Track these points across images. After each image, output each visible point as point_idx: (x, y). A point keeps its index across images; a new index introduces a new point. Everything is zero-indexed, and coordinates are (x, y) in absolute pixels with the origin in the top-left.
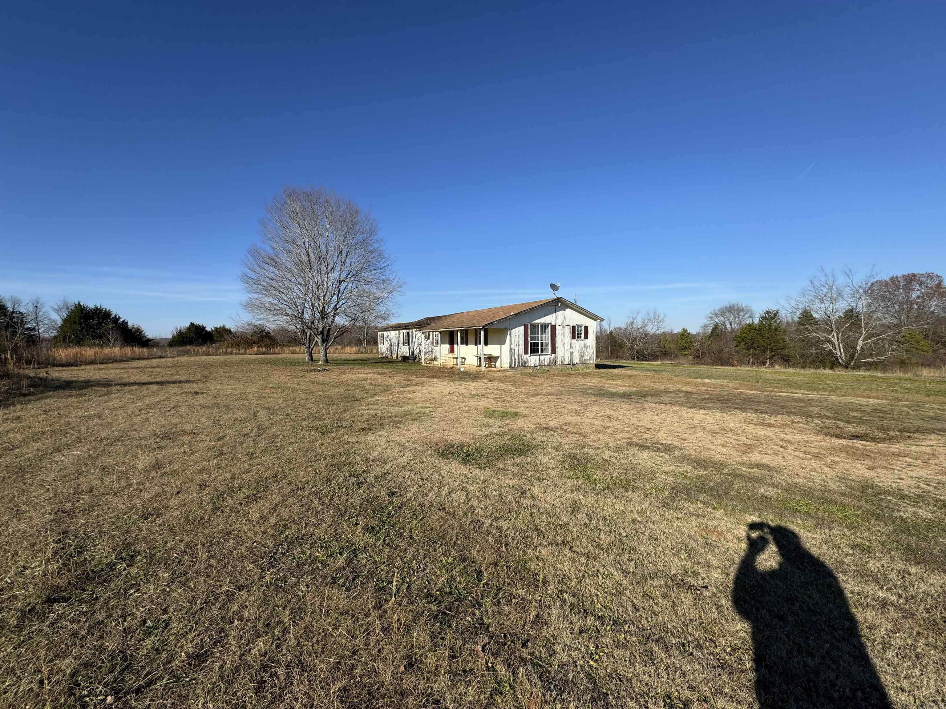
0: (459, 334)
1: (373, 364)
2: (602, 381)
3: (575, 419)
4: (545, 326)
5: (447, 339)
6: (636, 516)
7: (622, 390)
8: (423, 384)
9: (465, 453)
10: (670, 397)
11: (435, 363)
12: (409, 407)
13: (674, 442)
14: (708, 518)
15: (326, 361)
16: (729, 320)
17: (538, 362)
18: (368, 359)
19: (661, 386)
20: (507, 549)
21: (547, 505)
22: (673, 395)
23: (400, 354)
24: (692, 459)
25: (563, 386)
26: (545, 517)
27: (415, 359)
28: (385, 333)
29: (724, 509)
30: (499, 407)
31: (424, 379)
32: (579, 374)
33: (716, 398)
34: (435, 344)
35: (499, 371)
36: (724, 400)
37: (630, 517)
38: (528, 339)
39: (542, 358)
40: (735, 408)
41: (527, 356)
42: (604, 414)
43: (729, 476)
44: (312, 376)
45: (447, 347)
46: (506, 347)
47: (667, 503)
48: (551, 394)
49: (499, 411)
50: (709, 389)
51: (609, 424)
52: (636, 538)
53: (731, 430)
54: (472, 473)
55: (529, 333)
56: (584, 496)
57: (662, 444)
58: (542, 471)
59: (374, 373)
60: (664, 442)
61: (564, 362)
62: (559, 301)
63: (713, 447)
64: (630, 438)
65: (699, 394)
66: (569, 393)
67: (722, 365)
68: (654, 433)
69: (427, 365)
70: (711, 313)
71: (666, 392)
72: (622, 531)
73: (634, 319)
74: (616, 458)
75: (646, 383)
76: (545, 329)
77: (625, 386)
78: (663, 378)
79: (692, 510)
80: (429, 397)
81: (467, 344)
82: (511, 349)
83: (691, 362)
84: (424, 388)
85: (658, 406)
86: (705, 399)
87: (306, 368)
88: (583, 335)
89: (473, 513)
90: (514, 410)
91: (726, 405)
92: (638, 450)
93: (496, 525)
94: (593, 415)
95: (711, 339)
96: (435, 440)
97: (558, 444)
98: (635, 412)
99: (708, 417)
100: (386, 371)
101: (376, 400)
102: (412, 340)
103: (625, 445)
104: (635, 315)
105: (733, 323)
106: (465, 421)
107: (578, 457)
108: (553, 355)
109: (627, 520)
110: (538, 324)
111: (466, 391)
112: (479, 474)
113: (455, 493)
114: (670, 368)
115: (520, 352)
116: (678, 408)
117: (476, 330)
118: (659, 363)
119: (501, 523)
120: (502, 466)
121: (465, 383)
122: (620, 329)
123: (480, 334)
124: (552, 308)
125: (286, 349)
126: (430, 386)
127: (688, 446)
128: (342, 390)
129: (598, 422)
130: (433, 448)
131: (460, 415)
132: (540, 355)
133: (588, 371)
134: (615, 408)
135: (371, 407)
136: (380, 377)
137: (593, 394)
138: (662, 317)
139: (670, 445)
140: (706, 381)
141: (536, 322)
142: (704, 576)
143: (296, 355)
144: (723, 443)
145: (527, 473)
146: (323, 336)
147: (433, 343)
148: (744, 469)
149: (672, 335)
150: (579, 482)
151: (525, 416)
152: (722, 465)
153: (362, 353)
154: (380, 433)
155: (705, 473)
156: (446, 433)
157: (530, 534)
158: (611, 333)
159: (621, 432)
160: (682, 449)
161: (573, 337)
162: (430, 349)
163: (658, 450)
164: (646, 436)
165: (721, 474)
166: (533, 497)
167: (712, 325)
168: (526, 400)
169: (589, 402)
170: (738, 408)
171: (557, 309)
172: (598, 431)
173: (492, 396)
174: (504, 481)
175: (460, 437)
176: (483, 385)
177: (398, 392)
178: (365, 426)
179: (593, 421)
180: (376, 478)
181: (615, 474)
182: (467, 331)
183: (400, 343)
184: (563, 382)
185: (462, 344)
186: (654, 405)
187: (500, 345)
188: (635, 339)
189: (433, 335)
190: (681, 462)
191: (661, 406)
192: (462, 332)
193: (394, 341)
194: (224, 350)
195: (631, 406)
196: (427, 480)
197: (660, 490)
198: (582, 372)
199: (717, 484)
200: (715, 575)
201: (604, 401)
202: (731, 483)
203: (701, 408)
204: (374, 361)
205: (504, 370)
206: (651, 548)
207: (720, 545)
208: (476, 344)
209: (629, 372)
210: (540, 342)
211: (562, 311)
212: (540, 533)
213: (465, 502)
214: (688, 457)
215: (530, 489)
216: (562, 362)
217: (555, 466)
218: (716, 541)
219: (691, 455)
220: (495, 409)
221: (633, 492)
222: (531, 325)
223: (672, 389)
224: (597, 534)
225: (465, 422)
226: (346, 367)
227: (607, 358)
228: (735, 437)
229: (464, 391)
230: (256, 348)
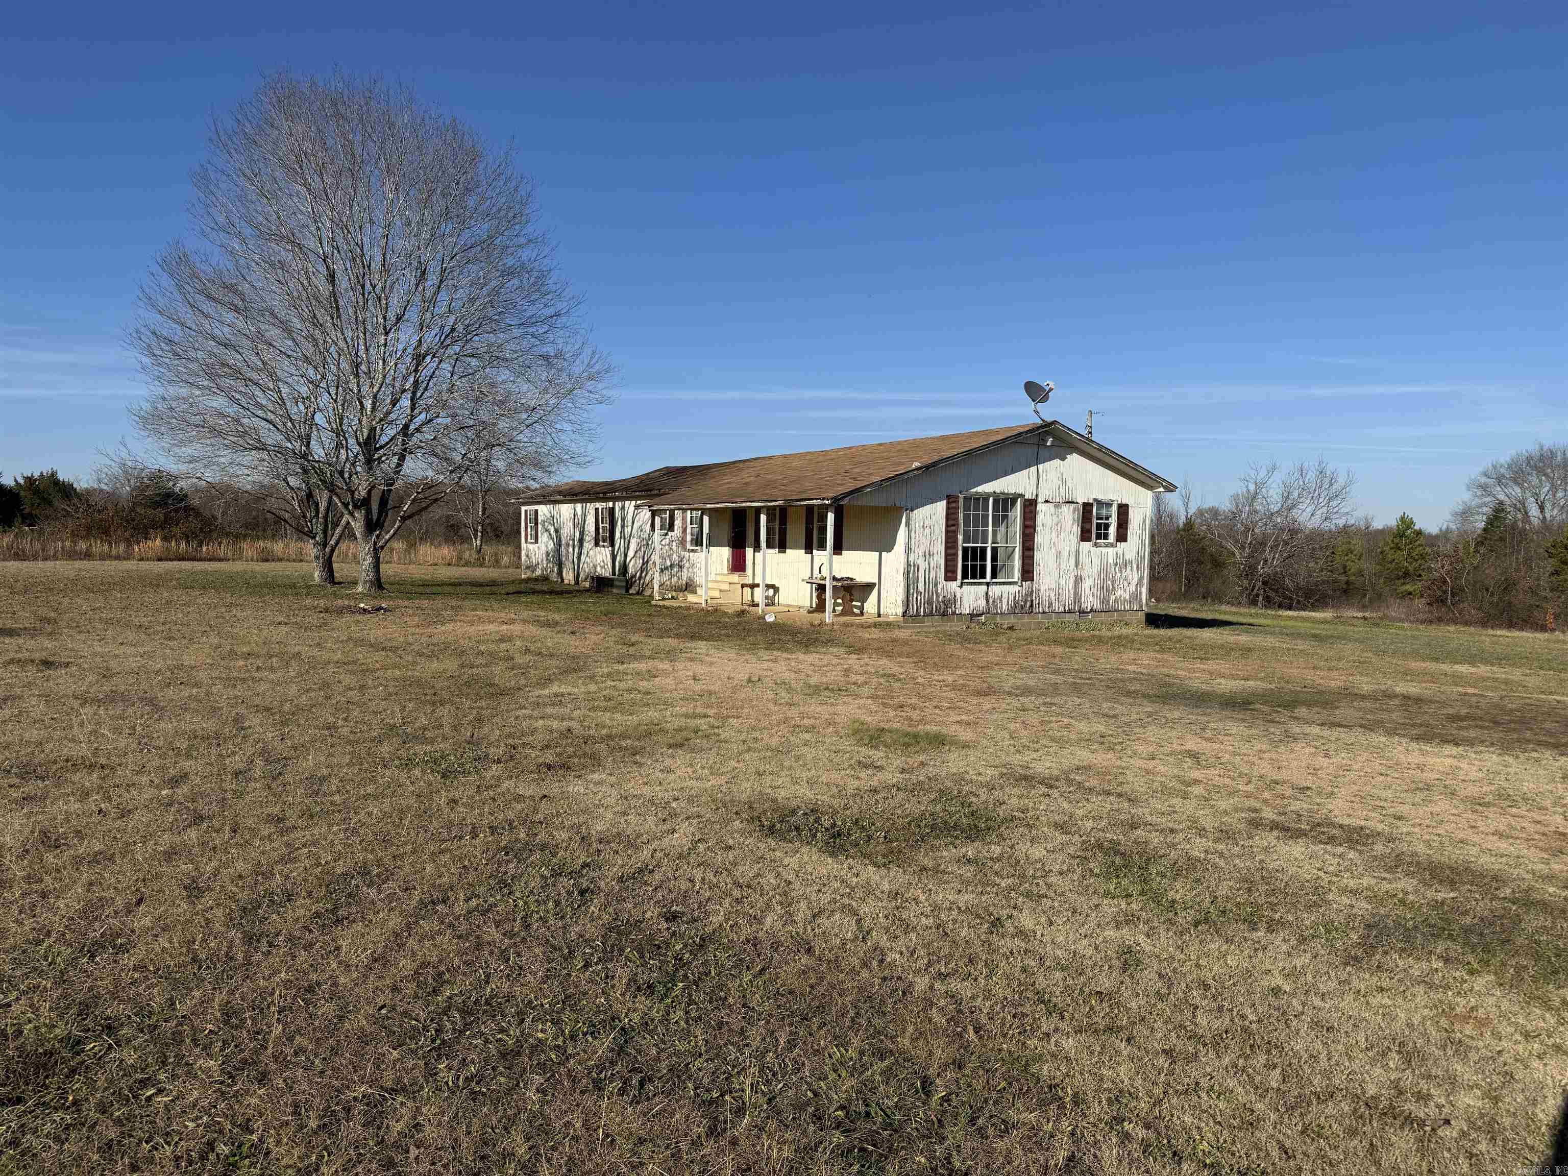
0: (763, 518)
1: (512, 597)
2: (1167, 661)
3: (1102, 759)
4: (1005, 502)
5: (725, 531)
6: (1279, 981)
7: (1226, 686)
8: (671, 655)
9: (827, 829)
10: (1360, 709)
11: (691, 598)
12: (652, 714)
13: (1369, 823)
14: (1455, 991)
15: (378, 583)
16: (1536, 496)
17: (982, 603)
18: (493, 583)
19: (1336, 681)
20: (981, 1038)
21: (1059, 952)
22: (1368, 704)
23: (585, 569)
24: (1418, 863)
25: (1057, 672)
26: (1058, 975)
27: (629, 584)
28: (544, 510)
29: (1496, 974)
30: (892, 720)
31: (672, 642)
32: (1100, 640)
33: (1488, 717)
34: (689, 547)
35: (875, 625)
36: (1511, 721)
37: (1266, 982)
38: (956, 540)
39: (995, 590)
40: (1540, 743)
41: (953, 586)
42: (1179, 748)
43: (1514, 903)
44: (346, 625)
45: (723, 554)
46: (895, 560)
47: (1356, 958)
48: (1027, 691)
49: (897, 731)
50: (1471, 691)
51: (1196, 774)
52: (1282, 1026)
53: (1525, 799)
54: (857, 875)
55: (961, 521)
56: (1148, 936)
57: (1341, 826)
58: (1034, 877)
59: (525, 621)
60: (1346, 821)
61: (1055, 606)
62: (1048, 433)
63: (1476, 838)
64: (1256, 811)
65: (1443, 704)
66: (1076, 689)
67: (1511, 625)
68: (1318, 801)
69: (667, 603)
70: (1485, 474)
71: (1350, 695)
72: (1248, 1011)
73: (1259, 485)
74: (1221, 855)
75: (1293, 672)
76: (1005, 510)
77: (1233, 677)
78: (1339, 659)
79: (1417, 973)
80: (697, 688)
81: (782, 547)
82: (908, 565)
83: (1421, 616)
84: (679, 666)
85: (1326, 733)
86: (1456, 718)
87: (322, 603)
88: (1112, 531)
89: (882, 961)
90: (932, 728)
91: (1515, 736)
92: (1278, 838)
93: (943, 989)
94: (1151, 749)
95: (1482, 550)
96: (744, 797)
97: (1066, 818)
98: (1265, 747)
99: (1464, 765)
100: (557, 617)
101: (556, 695)
102: (622, 531)
103: (1242, 826)
104: (1262, 474)
105: (1548, 506)
106: (809, 754)
107: (1122, 849)
108: (1026, 584)
109: (1259, 989)
110: (985, 497)
111: (793, 676)
112: (877, 878)
113: (828, 918)
114: (1361, 630)
115: (933, 574)
116: (1383, 739)
117: (810, 509)
118: (1328, 614)
119: (954, 985)
120: (928, 863)
121: (785, 655)
122: (1214, 512)
123: (824, 519)
124: (1030, 451)
125: (244, 545)
126: (691, 660)
127: (1408, 834)
128: (451, 665)
129: (1165, 769)
130: (745, 815)
131: (792, 739)
132: (988, 584)
133: (1125, 631)
134: (1209, 734)
135: (549, 710)
136: (544, 631)
137: (1144, 696)
138: (1341, 481)
139: (1362, 828)
140: (1463, 669)
141: (980, 489)
142: (1442, 1101)
143: (277, 566)
144: (1502, 828)
145: (998, 880)
146: (369, 512)
147: (683, 542)
148: (1552, 890)
149: (1370, 536)
150: (1134, 906)
151: (965, 746)
152: (1495, 878)
153: (467, 564)
154: (596, 777)
155: (1452, 895)
156: (768, 780)
157: (1027, 1009)
158: (1189, 525)
159: (1231, 794)
160: (1393, 840)
161: (1085, 537)
162: (675, 557)
163: (1331, 840)
164: (1296, 806)
165: (1491, 900)
166: (1022, 933)
167: (1485, 509)
168: (961, 704)
169: (1134, 716)
170: (1547, 745)
171: (1043, 453)
172: (1165, 790)
173: (865, 691)
174: (946, 895)
175: (806, 793)
176: (835, 661)
177: (609, 675)
178: (549, 757)
179: (1151, 765)
180: (621, 880)
181: (1223, 891)
182: (783, 510)
183: (587, 538)
184: (1057, 660)
185: (769, 546)
186: (1316, 730)
187: (876, 554)
188: (1260, 544)
189: (684, 519)
190: (1390, 870)
191: (1335, 733)
192: (770, 512)
193: (568, 530)
194: (67, 544)
195: (1254, 731)
196: (749, 886)
197: (1336, 929)
198: (1109, 634)
199: (1482, 919)
200: (1467, 1100)
201: (1177, 714)
202: (1517, 920)
203: (1448, 742)
204: (511, 589)
205: (889, 624)
206: (1318, 1045)
207: (1481, 1044)
208: (809, 549)
209: (1244, 638)
210: (989, 546)
211: (1057, 462)
212: (1052, 1009)
213: (856, 938)
214: (1408, 859)
215: (1010, 917)
216: (1050, 605)
217: (1065, 869)
218: (1472, 1038)
219: (1414, 854)
220: (882, 725)
221: (1270, 930)
222: (967, 500)
223: (1366, 688)
224: (1189, 1015)
225: (809, 756)
226: (438, 603)
227: (1175, 597)
228: (1536, 816)
229: (789, 676)
230: (158, 542)
